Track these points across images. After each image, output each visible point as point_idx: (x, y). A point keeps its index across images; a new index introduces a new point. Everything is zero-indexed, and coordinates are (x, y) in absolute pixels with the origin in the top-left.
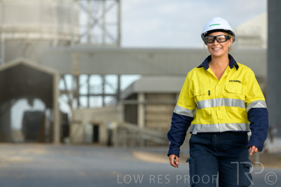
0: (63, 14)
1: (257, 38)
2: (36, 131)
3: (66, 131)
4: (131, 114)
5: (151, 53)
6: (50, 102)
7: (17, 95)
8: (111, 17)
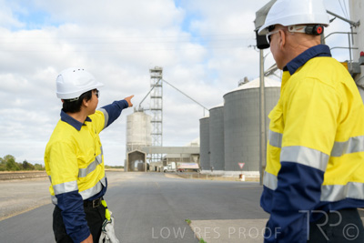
0: (147, 139)
1: (196, 144)
2: (141, 169)
3: (148, 168)
4: (165, 164)
5: (170, 148)
6: (144, 161)
7: (136, 159)
8: (160, 139)
